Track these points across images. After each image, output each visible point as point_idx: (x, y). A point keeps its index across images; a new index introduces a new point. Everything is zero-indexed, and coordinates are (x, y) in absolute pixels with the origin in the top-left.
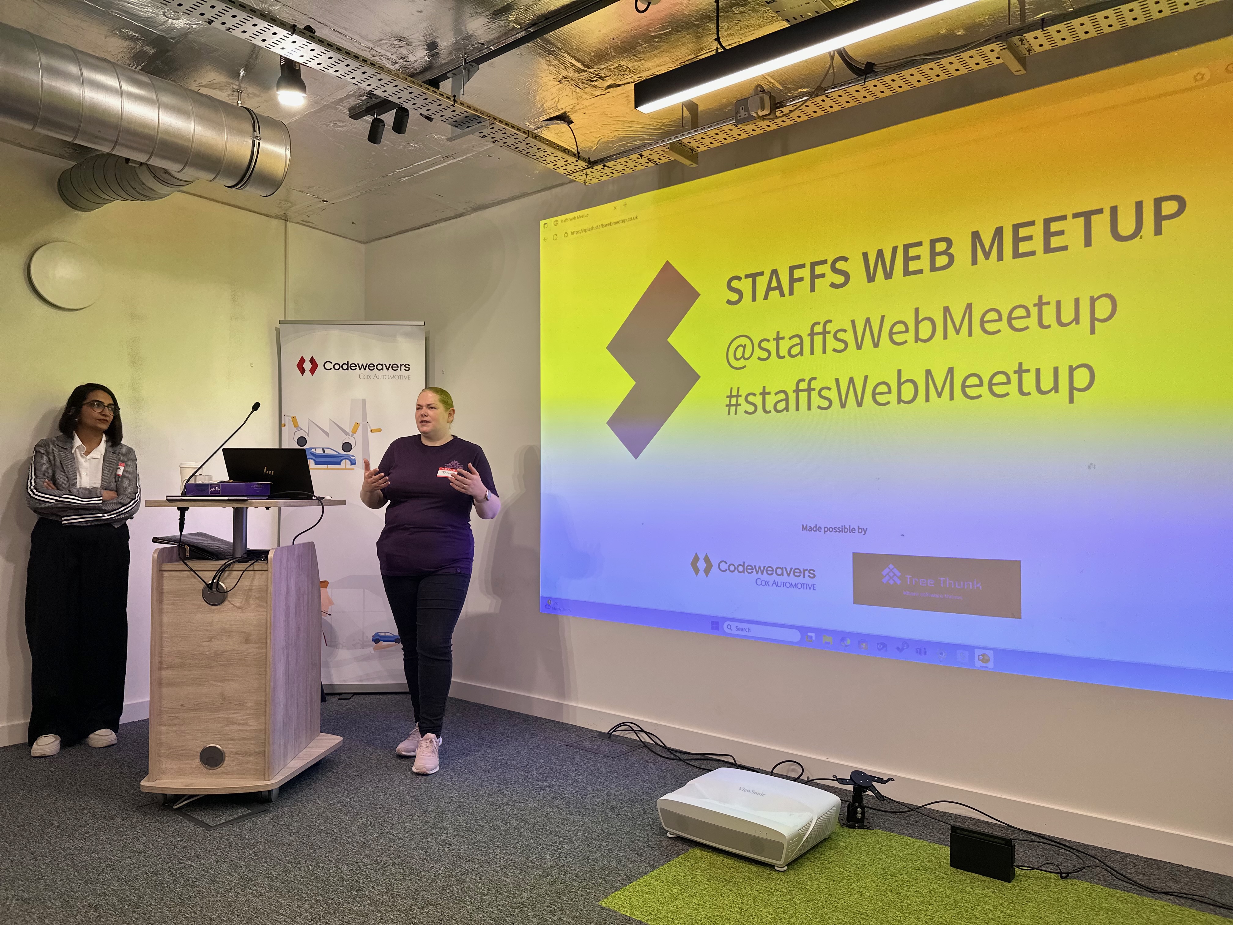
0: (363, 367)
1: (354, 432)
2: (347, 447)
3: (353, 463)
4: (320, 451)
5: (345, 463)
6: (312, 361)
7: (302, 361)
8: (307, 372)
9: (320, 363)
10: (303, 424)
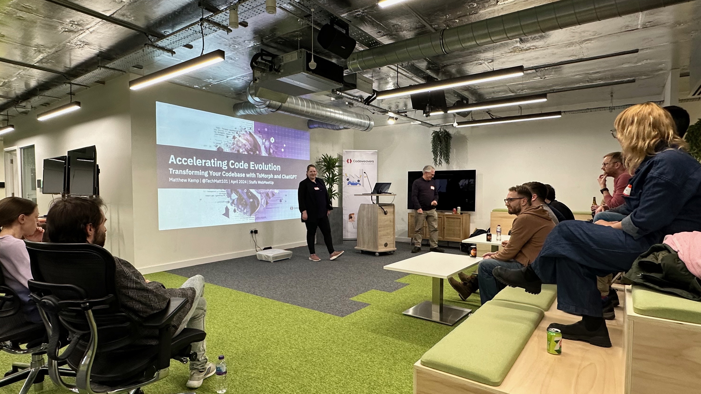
0: (362, 161)
1: (360, 177)
2: (359, 181)
3: (360, 185)
4: (352, 182)
5: (358, 185)
6: (350, 160)
7: (348, 160)
8: (349, 163)
9: (352, 160)
10: (348, 175)
